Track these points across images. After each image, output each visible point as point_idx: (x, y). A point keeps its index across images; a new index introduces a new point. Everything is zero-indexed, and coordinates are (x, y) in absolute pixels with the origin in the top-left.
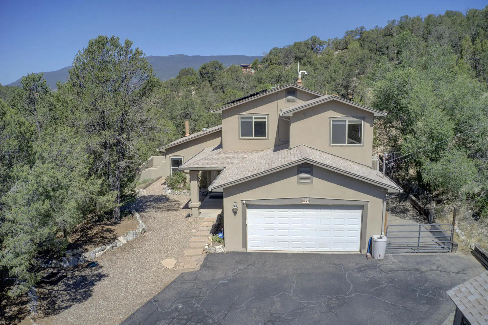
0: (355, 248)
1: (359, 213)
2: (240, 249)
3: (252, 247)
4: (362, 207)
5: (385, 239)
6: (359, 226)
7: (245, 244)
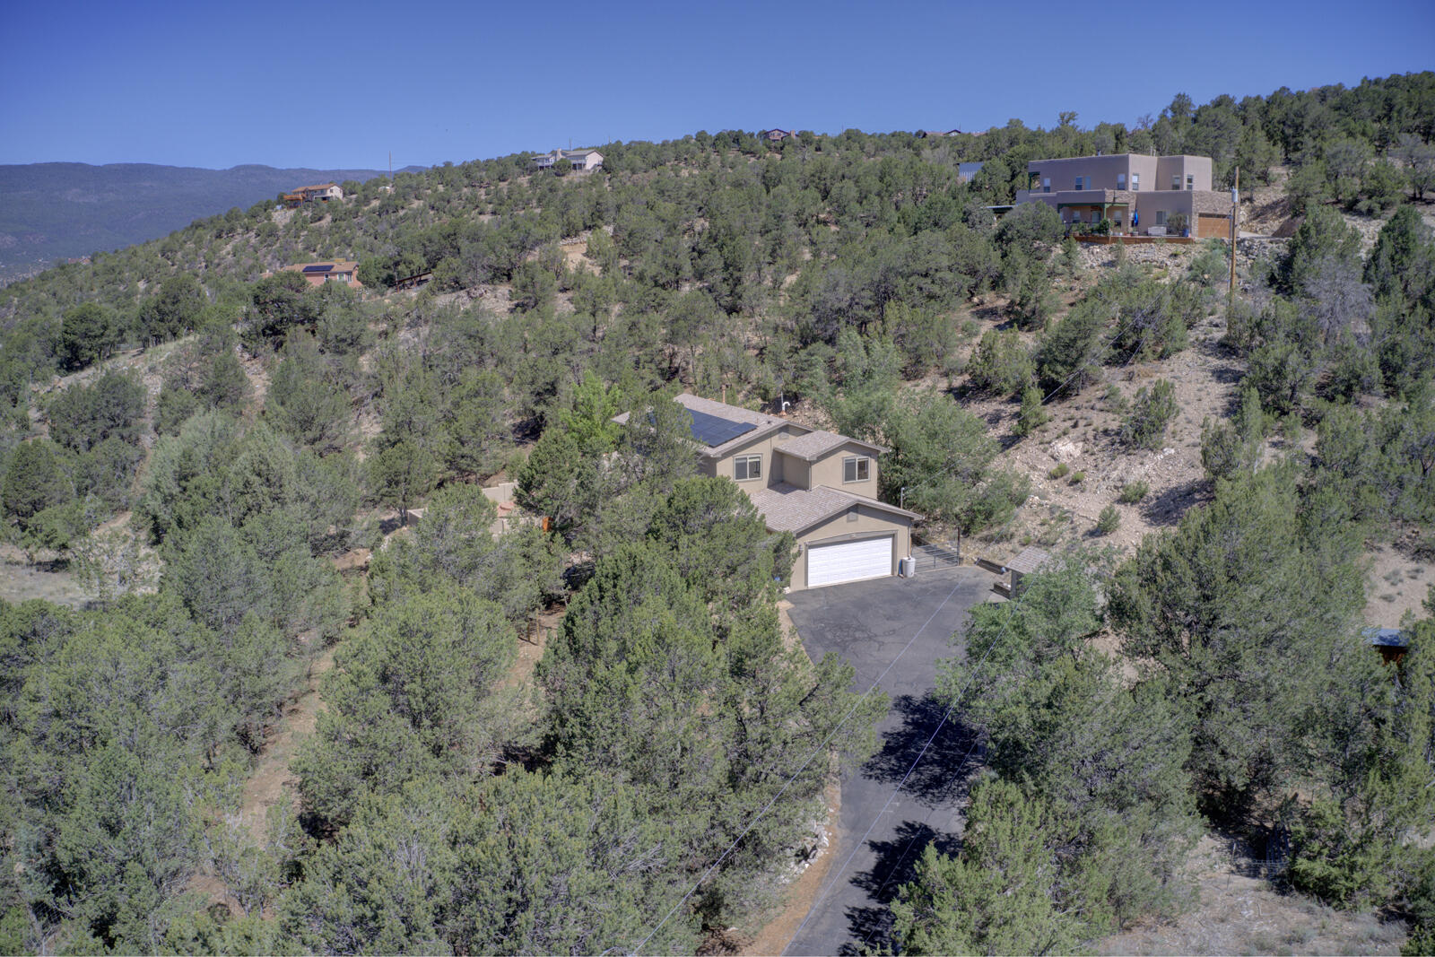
0: (888, 573)
1: (889, 541)
2: (803, 588)
3: (812, 584)
4: (893, 536)
5: (913, 560)
6: (890, 553)
7: (806, 583)
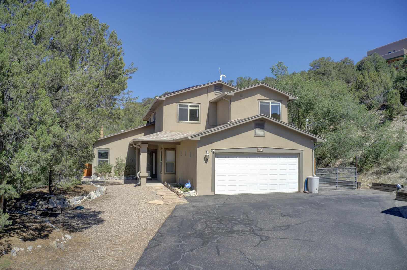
1: (296, 160)
2: (210, 193)
3: (219, 191)
4: (298, 155)
5: (317, 178)
6: (297, 171)
7: (213, 189)
